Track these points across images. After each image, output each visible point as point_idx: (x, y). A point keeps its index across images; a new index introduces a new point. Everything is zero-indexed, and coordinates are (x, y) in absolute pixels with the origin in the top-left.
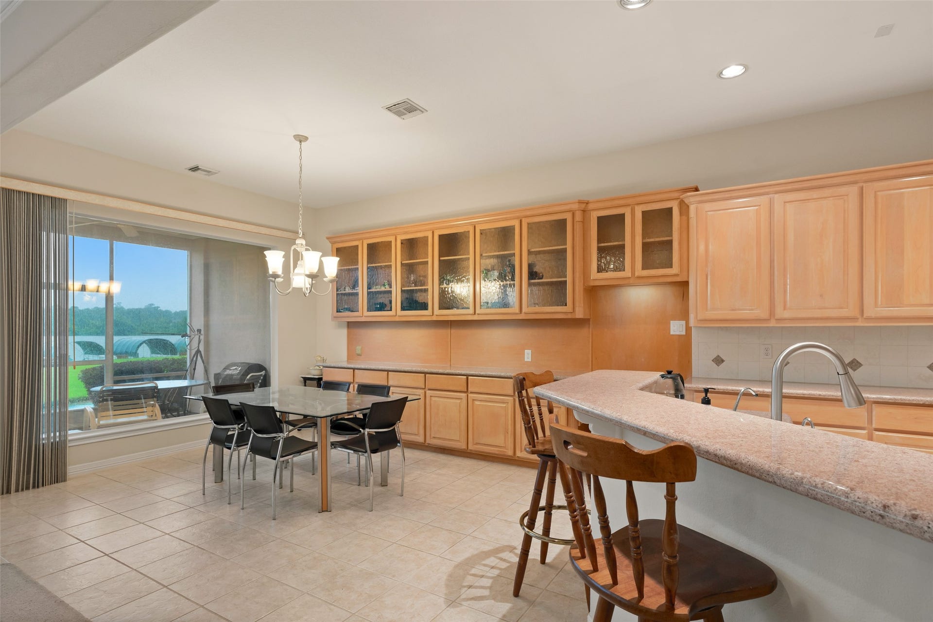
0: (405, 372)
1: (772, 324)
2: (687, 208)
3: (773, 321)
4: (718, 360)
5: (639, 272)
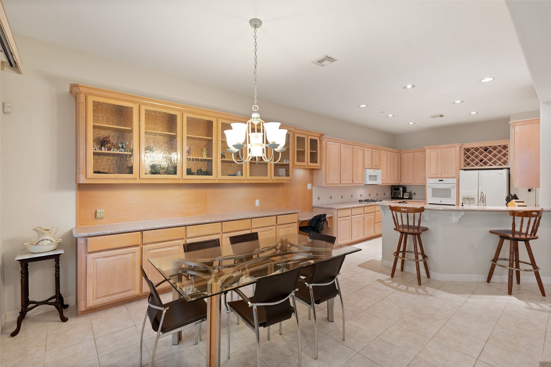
0: (202, 224)
1: (340, 185)
2: (321, 141)
3: (340, 184)
4: (319, 198)
5: (309, 164)
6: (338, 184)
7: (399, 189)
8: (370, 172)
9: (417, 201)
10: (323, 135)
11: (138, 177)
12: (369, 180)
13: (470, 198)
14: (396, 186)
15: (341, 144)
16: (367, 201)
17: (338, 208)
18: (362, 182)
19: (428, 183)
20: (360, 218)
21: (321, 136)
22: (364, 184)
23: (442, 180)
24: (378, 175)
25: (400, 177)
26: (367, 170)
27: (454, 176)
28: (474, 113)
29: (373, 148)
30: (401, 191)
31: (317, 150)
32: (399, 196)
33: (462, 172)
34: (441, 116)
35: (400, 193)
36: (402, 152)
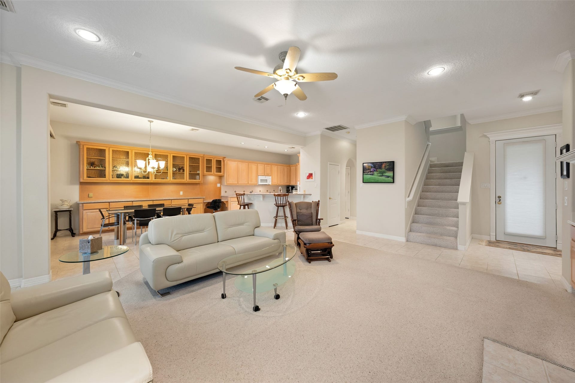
3: (237, 184)
4: (226, 192)
5: (215, 173)
11: (108, 179)
12: (261, 182)
15: (239, 162)
21: (223, 158)
22: (258, 184)
24: (268, 179)
25: (289, 181)
26: (260, 176)
29: (265, 164)
31: (221, 166)
36: (290, 166)
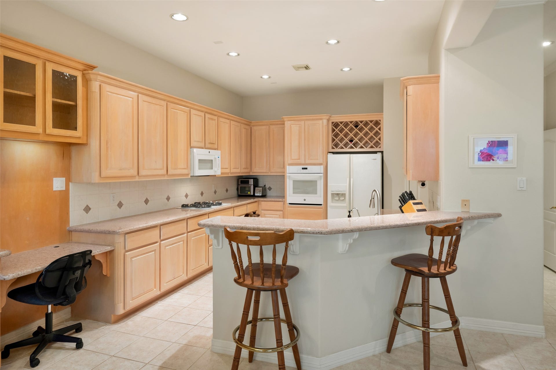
1: (137, 179)
2: (86, 81)
3: (137, 177)
4: (87, 209)
5: (50, 130)
6: (132, 177)
7: (247, 182)
8: (199, 154)
9: (273, 199)
10: (92, 68)
12: (199, 169)
13: (340, 194)
14: (244, 177)
15: (140, 95)
16: (197, 205)
17: (126, 229)
18: (185, 172)
19: (288, 172)
20: (179, 242)
21: (86, 68)
22: (190, 175)
23: (306, 169)
24: (215, 158)
25: (250, 163)
26: (195, 150)
27: (321, 161)
28: (346, 69)
29: (206, 112)
30: (251, 185)
31: (75, 100)
32: (249, 193)
33: (330, 156)
34: (307, 68)
35: (250, 188)
36: (252, 124)
